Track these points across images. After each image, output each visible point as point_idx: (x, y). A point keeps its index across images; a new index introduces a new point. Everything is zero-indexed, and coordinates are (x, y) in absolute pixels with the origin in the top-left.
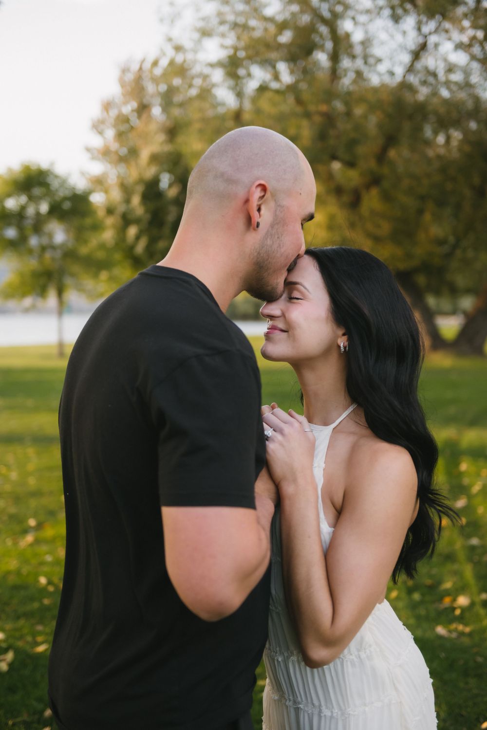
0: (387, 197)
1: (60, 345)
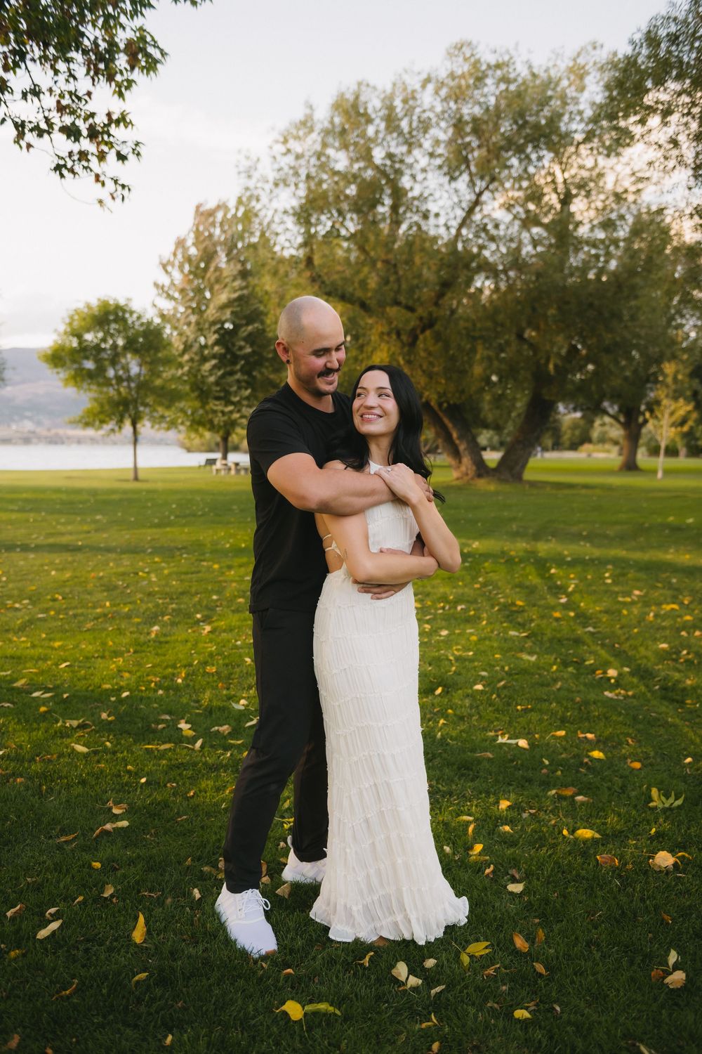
0: (438, 337)
1: (136, 468)
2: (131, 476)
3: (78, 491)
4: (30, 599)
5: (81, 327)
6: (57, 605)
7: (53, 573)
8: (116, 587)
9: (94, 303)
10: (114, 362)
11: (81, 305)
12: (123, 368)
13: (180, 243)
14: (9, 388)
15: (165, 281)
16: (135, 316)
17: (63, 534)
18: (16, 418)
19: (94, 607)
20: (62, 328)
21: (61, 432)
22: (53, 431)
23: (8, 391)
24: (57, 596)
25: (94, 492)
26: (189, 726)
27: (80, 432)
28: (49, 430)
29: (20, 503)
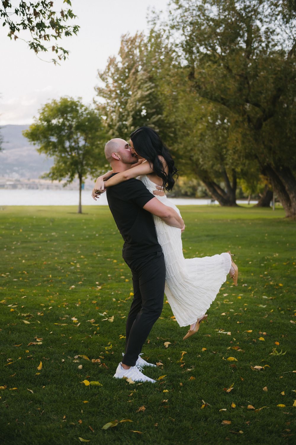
1: (80, 206)
2: (77, 210)
3: (43, 219)
4: (10, 272)
5: (49, 115)
6: (24, 275)
7: (24, 261)
8: (56, 269)
9: (58, 100)
10: (69, 138)
11: (50, 102)
12: (75, 141)
13: (112, 61)
14: (4, 152)
15: (102, 85)
16: (83, 108)
17: (30, 242)
18: (8, 171)
19: (43, 277)
20: (38, 116)
21: (37, 181)
22: (31, 181)
23: (4, 153)
24: (24, 272)
25: (52, 220)
26: (76, 319)
27: (48, 182)
28: (29, 179)
29: (7, 224)
